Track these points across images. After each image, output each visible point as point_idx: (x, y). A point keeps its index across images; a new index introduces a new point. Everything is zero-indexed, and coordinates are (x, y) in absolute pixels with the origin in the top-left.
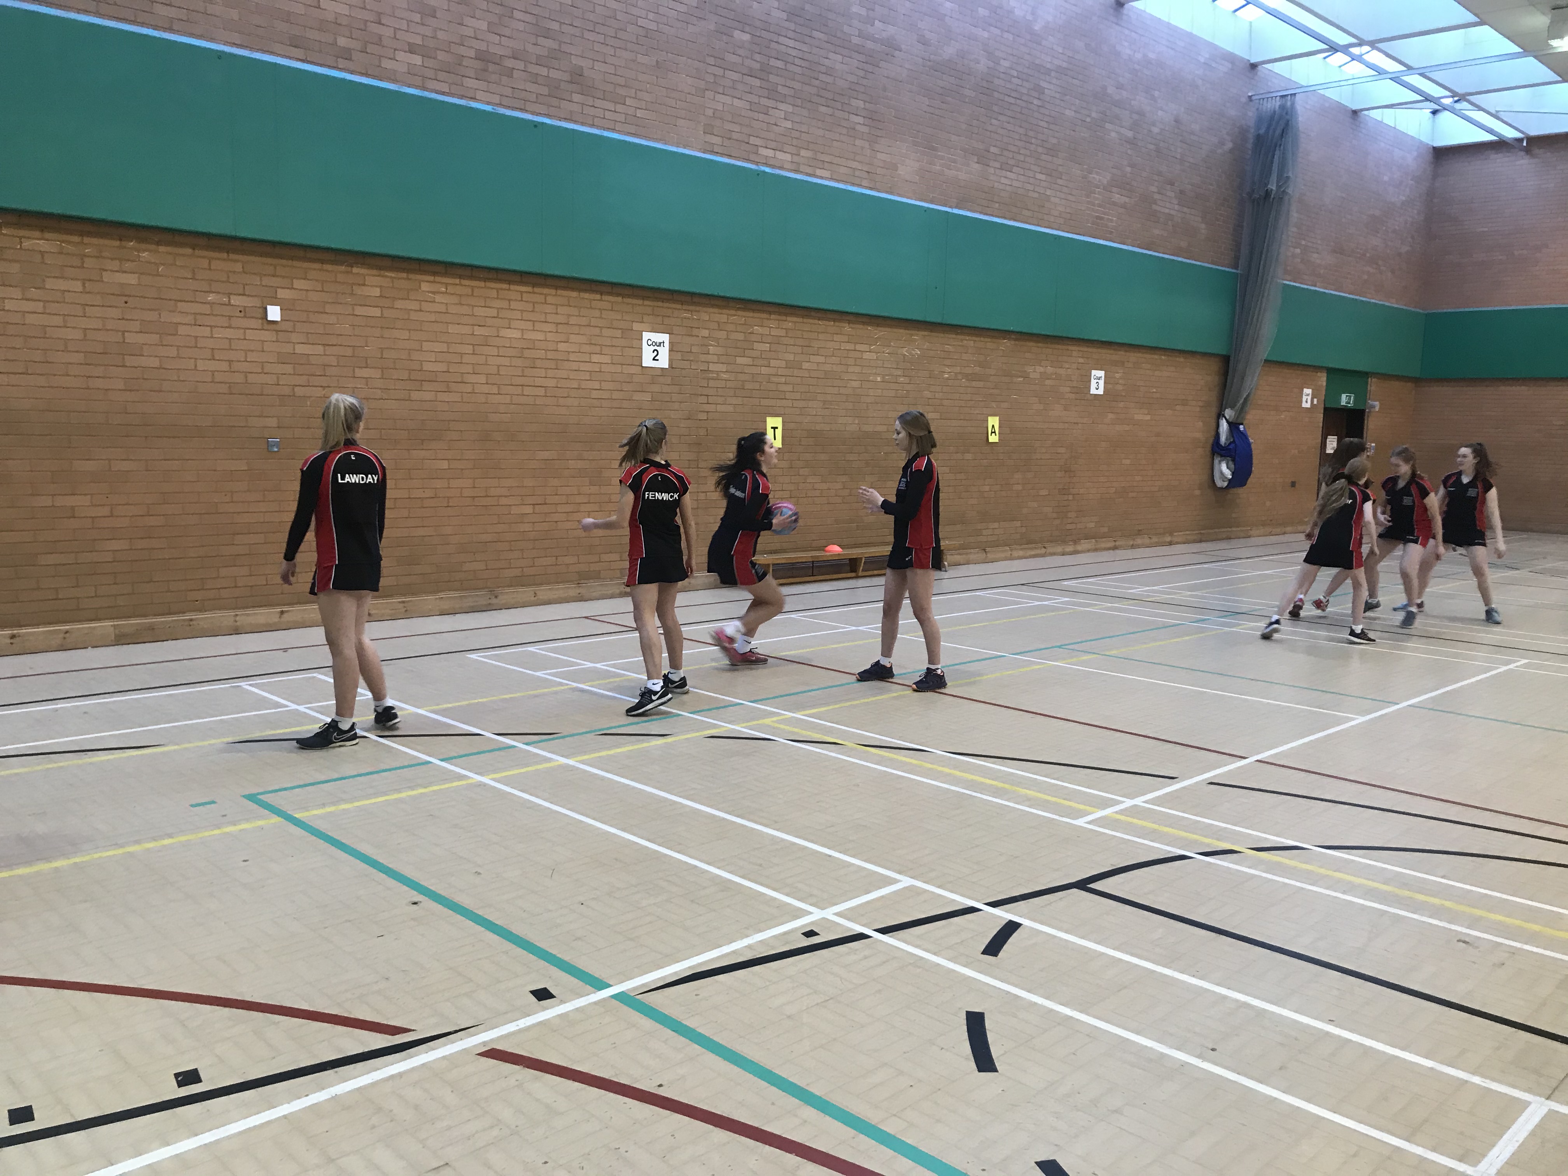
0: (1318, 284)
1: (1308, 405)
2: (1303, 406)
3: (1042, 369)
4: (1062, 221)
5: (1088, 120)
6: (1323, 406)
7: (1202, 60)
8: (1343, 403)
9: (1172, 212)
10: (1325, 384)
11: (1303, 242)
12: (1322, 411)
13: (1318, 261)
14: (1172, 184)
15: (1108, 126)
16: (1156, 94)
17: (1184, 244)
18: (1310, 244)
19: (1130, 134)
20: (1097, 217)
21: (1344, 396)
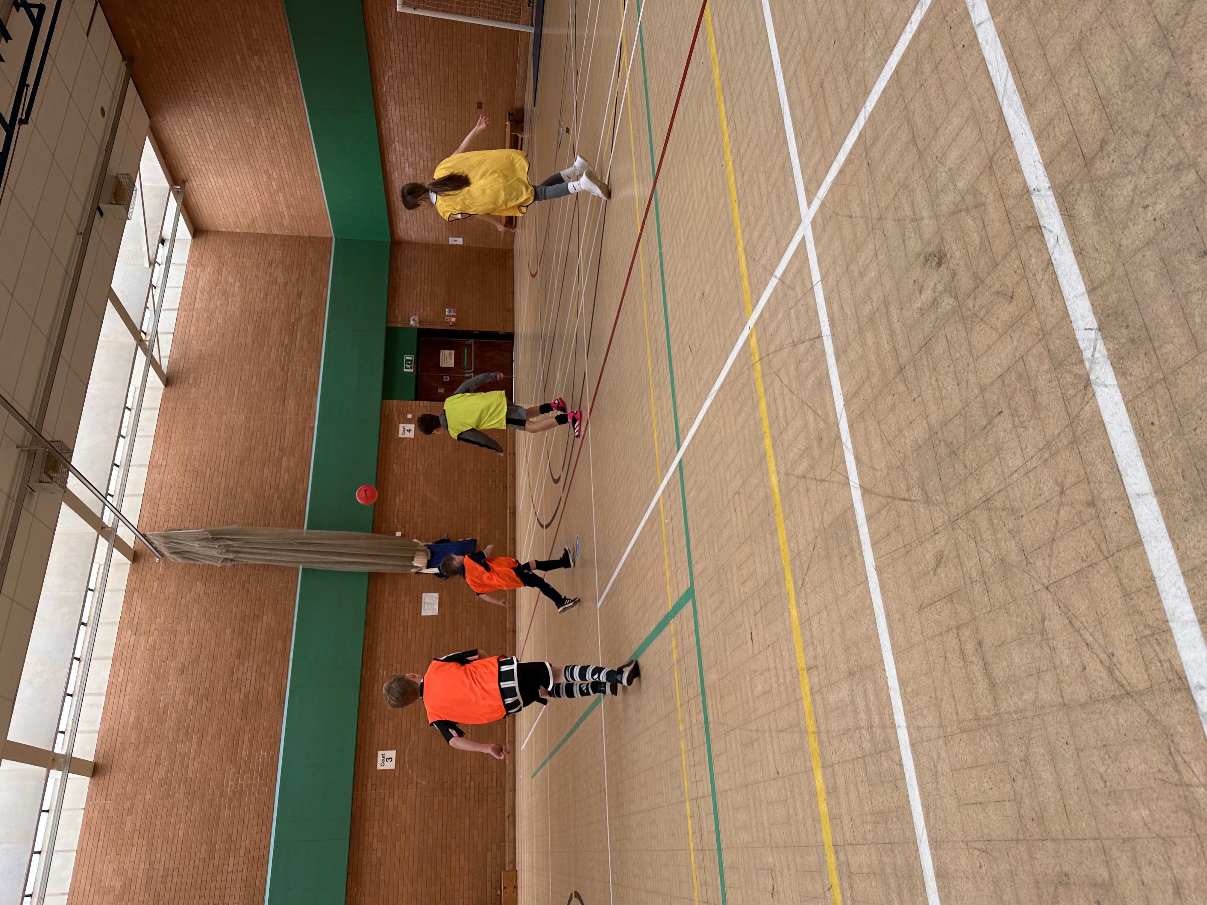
0: (312, 425)
1: (412, 427)
2: (413, 436)
3: (375, 841)
4: (264, 828)
5: (186, 804)
6: (414, 402)
7: (133, 638)
8: (412, 370)
9: (255, 668)
10: (395, 402)
11: (277, 454)
12: (418, 402)
13: (292, 426)
14: (232, 671)
15: (190, 775)
16: (162, 705)
17: (280, 644)
18: (278, 444)
19: (195, 739)
20: (261, 779)
21: (405, 370)
